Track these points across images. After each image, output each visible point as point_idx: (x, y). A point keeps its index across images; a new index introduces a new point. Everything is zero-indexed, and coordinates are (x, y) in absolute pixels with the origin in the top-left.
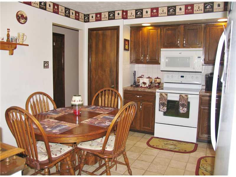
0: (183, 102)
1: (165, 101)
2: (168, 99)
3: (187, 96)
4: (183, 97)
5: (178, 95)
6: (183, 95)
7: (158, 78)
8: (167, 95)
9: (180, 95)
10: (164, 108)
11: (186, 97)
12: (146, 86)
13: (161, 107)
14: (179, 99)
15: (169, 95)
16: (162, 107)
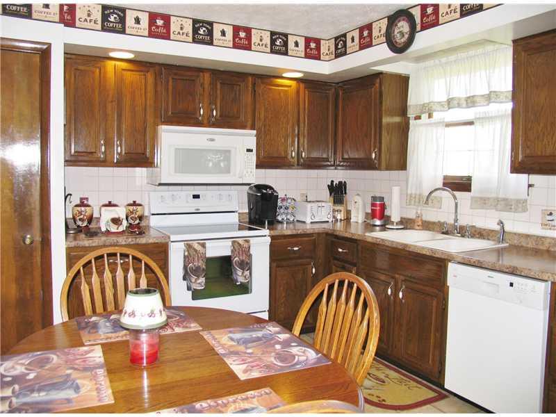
0: (241, 257)
1: (201, 261)
2: (207, 256)
3: (247, 241)
4: (240, 245)
5: (229, 243)
6: (240, 241)
7: (134, 204)
8: (203, 246)
9: (233, 242)
10: (198, 282)
11: (246, 245)
12: (121, 229)
13: (193, 280)
14: (232, 251)
15: (208, 244)
16: (196, 280)
